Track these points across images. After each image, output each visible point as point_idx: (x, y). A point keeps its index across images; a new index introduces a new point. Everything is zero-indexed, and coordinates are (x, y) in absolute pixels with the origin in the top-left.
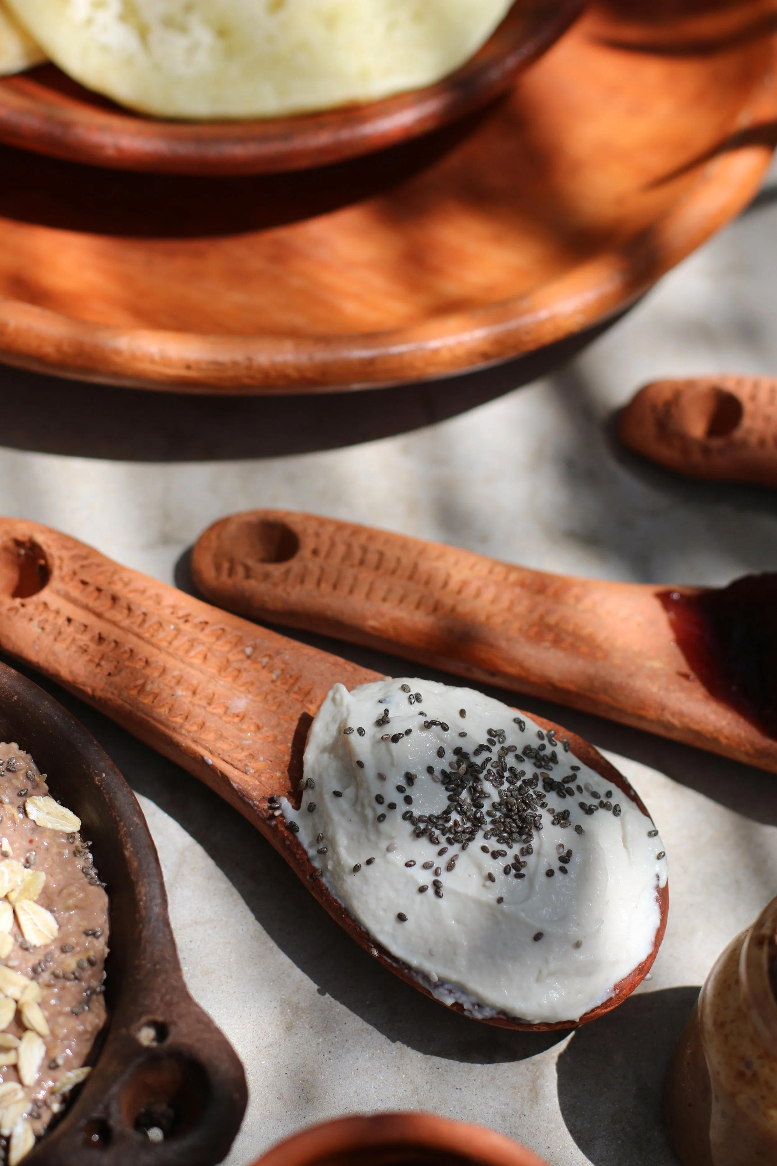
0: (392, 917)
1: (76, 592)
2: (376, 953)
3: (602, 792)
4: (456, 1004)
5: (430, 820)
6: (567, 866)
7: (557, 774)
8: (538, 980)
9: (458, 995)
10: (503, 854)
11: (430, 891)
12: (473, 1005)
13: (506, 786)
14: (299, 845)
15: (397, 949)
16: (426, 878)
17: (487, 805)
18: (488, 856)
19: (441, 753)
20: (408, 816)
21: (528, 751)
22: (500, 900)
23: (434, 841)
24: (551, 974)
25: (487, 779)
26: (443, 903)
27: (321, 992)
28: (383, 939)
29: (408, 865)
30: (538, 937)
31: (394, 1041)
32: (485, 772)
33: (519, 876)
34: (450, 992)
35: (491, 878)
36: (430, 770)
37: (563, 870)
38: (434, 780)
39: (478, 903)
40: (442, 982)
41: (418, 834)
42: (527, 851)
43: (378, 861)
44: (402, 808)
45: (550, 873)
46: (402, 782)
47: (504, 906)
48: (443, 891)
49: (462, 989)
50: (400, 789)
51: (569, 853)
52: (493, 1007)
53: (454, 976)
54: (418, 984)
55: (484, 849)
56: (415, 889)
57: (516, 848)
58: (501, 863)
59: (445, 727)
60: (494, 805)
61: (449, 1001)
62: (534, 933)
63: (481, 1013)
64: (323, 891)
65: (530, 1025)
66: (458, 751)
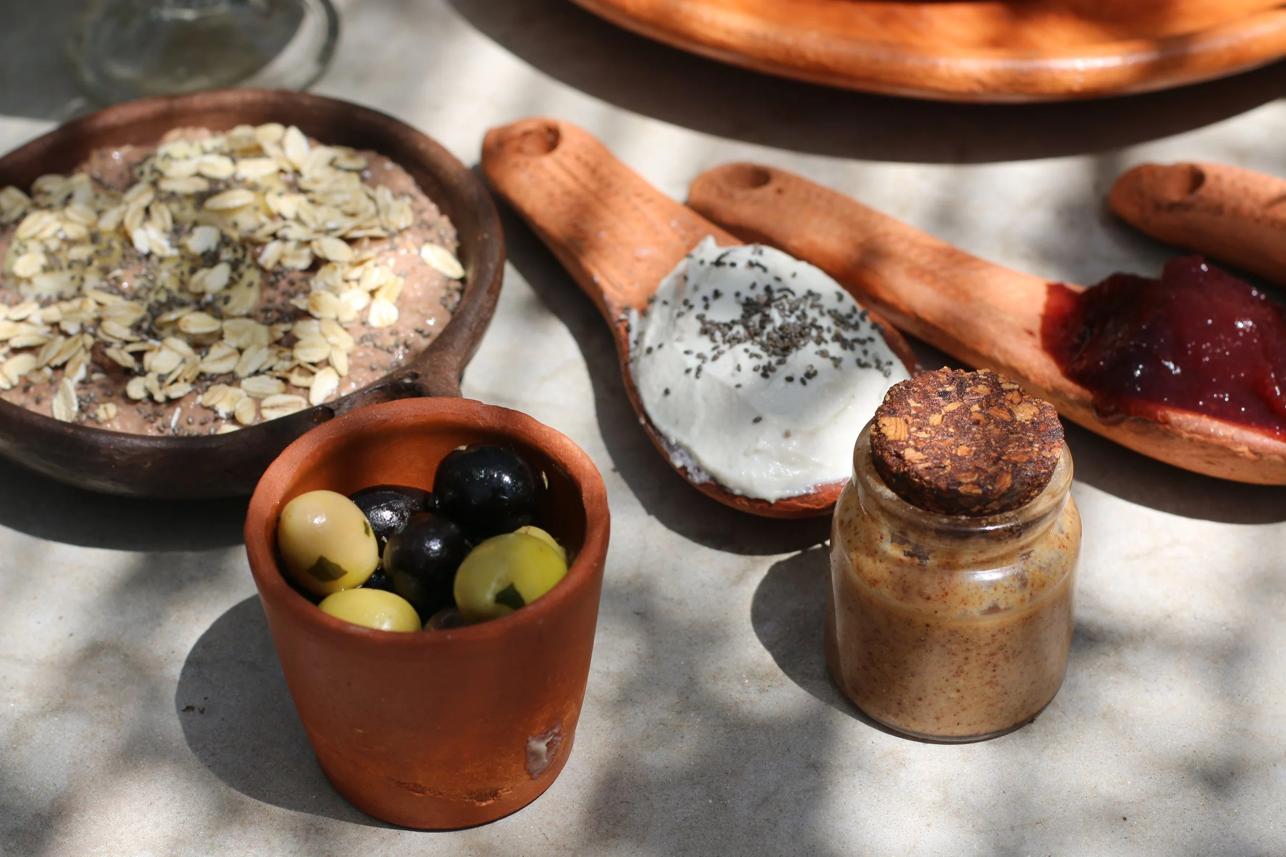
0: (662, 391)
1: (570, 162)
2: (643, 421)
3: (884, 361)
4: (684, 468)
5: (717, 326)
6: (808, 381)
7: (849, 335)
8: (745, 454)
9: (686, 458)
10: (758, 356)
11: (693, 373)
12: (695, 468)
13: (792, 319)
14: (627, 341)
15: (656, 419)
16: (693, 362)
17: (769, 328)
18: (746, 355)
19: (753, 286)
20: (700, 318)
21: (834, 314)
22: (738, 386)
23: (713, 340)
24: (757, 451)
25: (777, 307)
26: (699, 383)
27: (614, 470)
28: (650, 408)
29: (687, 352)
30: (757, 420)
31: (650, 512)
32: (778, 303)
33: (765, 375)
34: (682, 455)
35: (739, 368)
36: (738, 294)
37: (803, 382)
38: (738, 302)
39: (722, 385)
40: (679, 446)
41: (704, 332)
42: (780, 362)
43: (666, 347)
44: (699, 309)
45: (790, 379)
46: (709, 293)
47: (739, 390)
48: (702, 374)
49: (690, 454)
50: (705, 299)
51: (815, 373)
52: (707, 472)
53: (686, 441)
54: (662, 449)
55: (746, 351)
56: (683, 370)
57: (774, 360)
58: (755, 362)
59: (765, 269)
60: (774, 329)
61: (678, 463)
62: (754, 417)
63: (698, 476)
64: (627, 373)
65: (733, 496)
66: (768, 289)
